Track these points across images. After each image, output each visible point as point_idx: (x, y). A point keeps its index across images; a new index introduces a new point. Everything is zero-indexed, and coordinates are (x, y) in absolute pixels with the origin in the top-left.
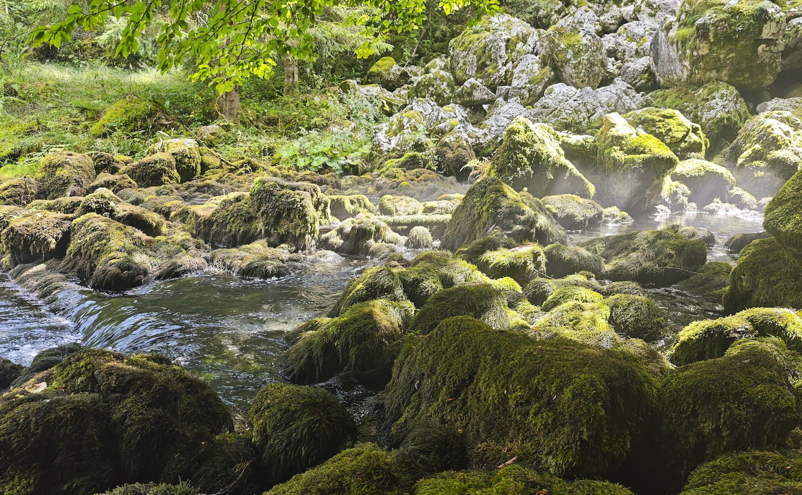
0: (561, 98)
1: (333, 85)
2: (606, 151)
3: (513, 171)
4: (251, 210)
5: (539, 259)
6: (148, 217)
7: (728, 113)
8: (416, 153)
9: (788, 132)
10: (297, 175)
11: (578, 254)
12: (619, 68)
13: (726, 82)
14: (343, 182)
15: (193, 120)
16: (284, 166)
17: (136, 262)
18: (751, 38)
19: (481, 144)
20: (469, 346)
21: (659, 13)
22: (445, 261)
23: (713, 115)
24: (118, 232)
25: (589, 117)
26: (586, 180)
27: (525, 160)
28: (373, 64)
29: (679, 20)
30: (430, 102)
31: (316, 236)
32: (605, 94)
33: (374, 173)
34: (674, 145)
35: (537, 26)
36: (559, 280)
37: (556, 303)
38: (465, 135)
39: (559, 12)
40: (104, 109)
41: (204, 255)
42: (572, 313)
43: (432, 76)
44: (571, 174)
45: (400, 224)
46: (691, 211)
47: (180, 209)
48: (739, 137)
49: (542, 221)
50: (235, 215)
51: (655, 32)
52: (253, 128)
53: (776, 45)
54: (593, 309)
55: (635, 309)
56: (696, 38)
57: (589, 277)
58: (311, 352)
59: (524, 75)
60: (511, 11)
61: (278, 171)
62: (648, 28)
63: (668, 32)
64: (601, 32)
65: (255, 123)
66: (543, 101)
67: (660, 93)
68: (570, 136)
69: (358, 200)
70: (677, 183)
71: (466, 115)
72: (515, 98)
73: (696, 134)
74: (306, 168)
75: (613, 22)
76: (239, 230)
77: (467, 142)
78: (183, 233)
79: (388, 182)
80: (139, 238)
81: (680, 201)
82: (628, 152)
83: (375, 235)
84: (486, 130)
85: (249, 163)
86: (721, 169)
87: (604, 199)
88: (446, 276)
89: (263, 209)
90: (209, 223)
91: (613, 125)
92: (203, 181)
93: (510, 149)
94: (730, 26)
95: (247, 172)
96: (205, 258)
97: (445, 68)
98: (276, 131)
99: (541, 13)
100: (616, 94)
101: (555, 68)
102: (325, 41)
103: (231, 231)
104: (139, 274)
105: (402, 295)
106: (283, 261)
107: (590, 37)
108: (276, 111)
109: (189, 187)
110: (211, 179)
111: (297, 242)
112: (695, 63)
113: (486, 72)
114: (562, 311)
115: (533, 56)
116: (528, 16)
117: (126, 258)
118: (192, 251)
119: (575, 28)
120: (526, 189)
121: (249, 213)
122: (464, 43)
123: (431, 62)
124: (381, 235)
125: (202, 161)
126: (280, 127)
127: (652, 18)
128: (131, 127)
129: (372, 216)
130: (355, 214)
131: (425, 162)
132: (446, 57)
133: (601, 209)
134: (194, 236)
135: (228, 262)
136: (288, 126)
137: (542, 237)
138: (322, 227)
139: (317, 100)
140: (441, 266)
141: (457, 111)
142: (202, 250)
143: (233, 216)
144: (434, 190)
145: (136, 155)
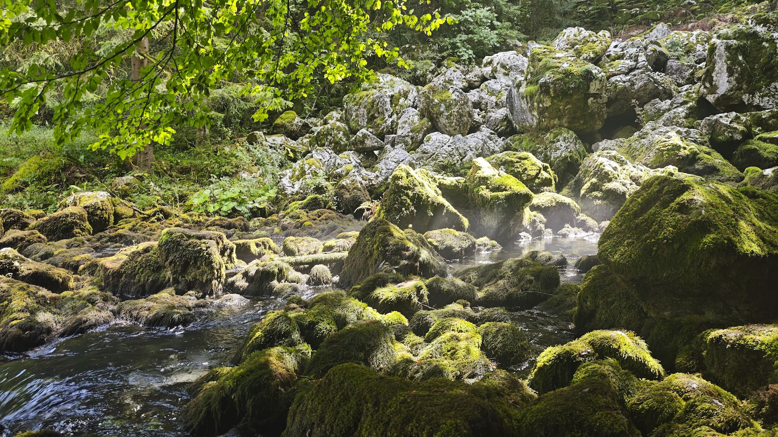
0: (438, 144)
1: (242, 136)
2: (475, 190)
3: (399, 211)
4: (159, 260)
5: (421, 292)
6: (54, 274)
7: (570, 152)
8: (317, 195)
9: (616, 167)
10: (207, 220)
11: (454, 284)
12: (484, 117)
13: (567, 127)
14: (251, 224)
15: (108, 171)
16: (194, 213)
17: (40, 321)
18: (582, 93)
19: (373, 185)
20: (353, 394)
21: (511, 72)
22: (340, 301)
23: (559, 155)
24: (21, 292)
25: (461, 160)
26: (460, 215)
27: (409, 201)
28: (277, 117)
29: (526, 79)
30: (328, 150)
31: (223, 280)
32: (474, 140)
33: (280, 215)
34: (529, 182)
35: (416, 84)
36: (440, 310)
37: (436, 334)
38: (359, 179)
39: (433, 72)
40: (17, 164)
41: (112, 307)
42: (450, 344)
43: (330, 127)
44: (448, 210)
45: (302, 263)
46: (548, 236)
47: (89, 262)
48: (580, 172)
49: (424, 255)
50: (144, 265)
51: (509, 88)
52: (167, 177)
53: (601, 98)
54: (467, 338)
55: (503, 335)
56: (540, 94)
57: (465, 306)
58: (209, 406)
59: (407, 125)
60: (394, 71)
61: (189, 218)
62: (503, 85)
63: (519, 89)
64: (467, 88)
65: (169, 172)
66: (423, 147)
67: (517, 137)
68: (445, 178)
69: (263, 243)
70: (535, 213)
71: (359, 161)
72: (400, 145)
73: (547, 172)
74: (216, 212)
75: (477, 79)
76: (148, 279)
77: (361, 184)
78: (90, 287)
79: (293, 222)
80: (43, 296)
81: (539, 228)
82: (493, 190)
83: (278, 276)
84: (377, 173)
85: (162, 211)
86: (568, 200)
87: (476, 230)
88: (340, 316)
89: (170, 258)
90: (117, 274)
91: (479, 168)
92: (116, 230)
93: (395, 193)
94: (565, 84)
95: (159, 220)
96: (112, 311)
97: (340, 120)
98: (189, 179)
99: (418, 72)
100: (482, 140)
101: (431, 119)
102: (232, 99)
103: (139, 281)
104: (41, 333)
105: (299, 338)
106: (189, 309)
107: (458, 94)
108: (189, 161)
109: (101, 237)
110: (124, 229)
111: (205, 289)
112: (541, 112)
113: (375, 123)
114: (441, 343)
115: (413, 109)
116: (408, 76)
117: (28, 318)
118: (99, 304)
119: (445, 87)
120: (411, 226)
121: (158, 263)
122: (355, 99)
123: (329, 114)
124: (284, 275)
125: (115, 212)
126: (193, 175)
127: (506, 77)
128: (45, 181)
129: (276, 258)
130: (260, 256)
131: (326, 203)
132: (342, 110)
133: (474, 240)
134: (102, 289)
135: (135, 313)
136: (200, 174)
137: (425, 270)
138: (228, 272)
139: (227, 149)
140: (335, 306)
141: (351, 158)
142: (109, 303)
143: (142, 267)
144: (334, 228)
145: (49, 208)
